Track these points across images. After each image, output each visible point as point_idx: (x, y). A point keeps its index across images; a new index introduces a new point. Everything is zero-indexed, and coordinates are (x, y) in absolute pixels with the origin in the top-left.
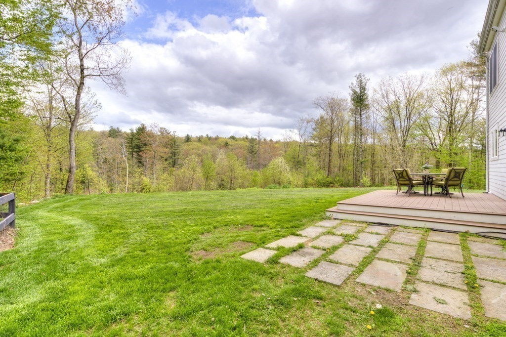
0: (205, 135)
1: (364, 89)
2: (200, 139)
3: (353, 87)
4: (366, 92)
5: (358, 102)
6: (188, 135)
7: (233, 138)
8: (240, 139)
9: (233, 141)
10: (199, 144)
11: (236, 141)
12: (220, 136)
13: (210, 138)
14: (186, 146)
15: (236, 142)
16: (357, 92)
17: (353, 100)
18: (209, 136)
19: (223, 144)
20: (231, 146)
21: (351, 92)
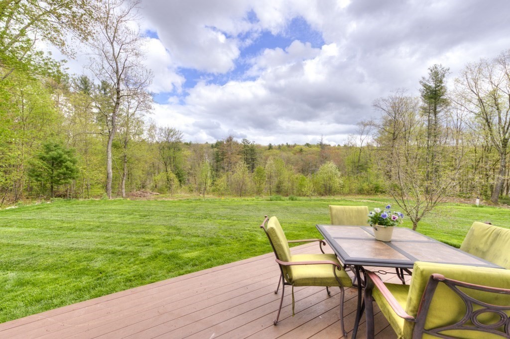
0: (285, 144)
1: (441, 82)
2: (280, 147)
3: (424, 82)
4: (443, 85)
5: (432, 98)
6: (270, 144)
7: (307, 145)
8: (314, 146)
9: (308, 147)
10: (278, 151)
11: (311, 147)
12: (298, 144)
13: (288, 146)
14: (267, 153)
15: (310, 149)
16: (430, 87)
17: (424, 96)
18: (289, 144)
19: (298, 150)
20: (306, 151)
21: (422, 88)
